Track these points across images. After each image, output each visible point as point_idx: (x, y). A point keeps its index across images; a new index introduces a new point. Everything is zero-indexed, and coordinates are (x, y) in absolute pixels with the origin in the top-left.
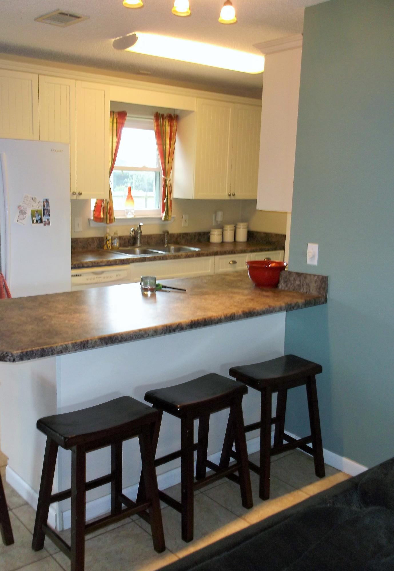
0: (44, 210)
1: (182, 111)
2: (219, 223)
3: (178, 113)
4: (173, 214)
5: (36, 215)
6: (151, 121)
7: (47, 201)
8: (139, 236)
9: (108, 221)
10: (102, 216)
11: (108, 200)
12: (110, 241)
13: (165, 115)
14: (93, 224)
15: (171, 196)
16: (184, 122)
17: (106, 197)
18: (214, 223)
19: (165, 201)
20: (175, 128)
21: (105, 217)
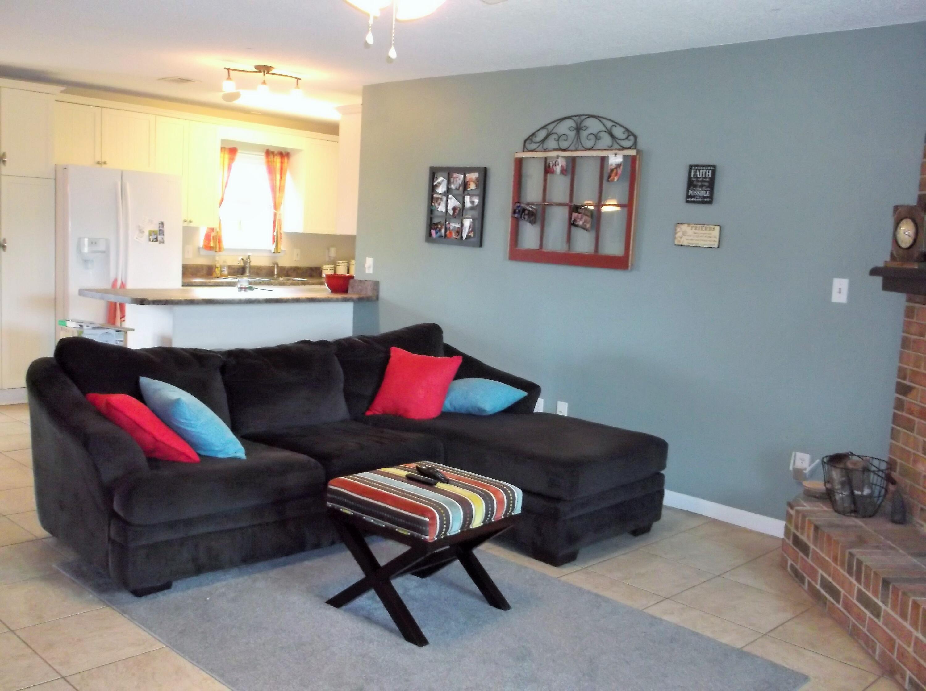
0: (160, 230)
1: (292, 149)
2: (332, 259)
3: (289, 151)
4: (283, 247)
5: (153, 234)
6: (262, 158)
7: (162, 223)
8: (248, 265)
9: (218, 250)
10: (212, 244)
11: (218, 230)
12: (219, 269)
13: (276, 152)
14: (204, 252)
15: (280, 229)
16: (294, 159)
17: (215, 226)
18: (327, 259)
19: (275, 234)
20: (285, 165)
21: (215, 246)
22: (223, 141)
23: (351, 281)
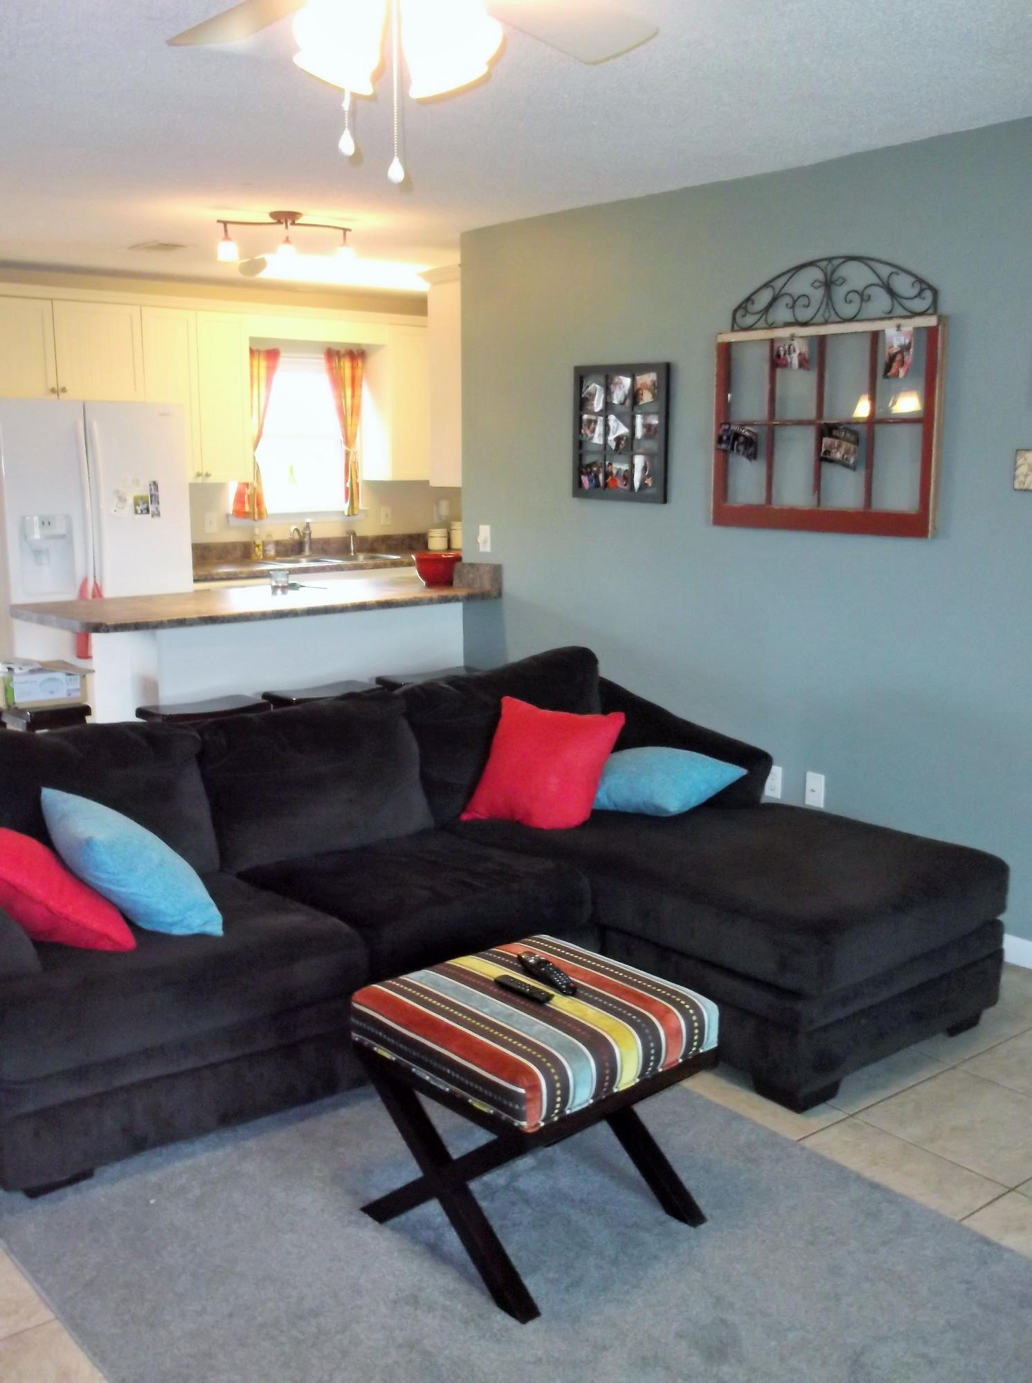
0: (151, 496)
1: (369, 346)
2: (444, 518)
3: (364, 348)
4: (361, 505)
5: (141, 503)
6: (321, 362)
7: (155, 483)
8: (306, 539)
9: (256, 517)
10: (247, 509)
11: (255, 484)
12: (261, 547)
13: (343, 351)
14: (235, 522)
15: (357, 477)
16: (373, 361)
17: (249, 478)
18: (436, 520)
19: (348, 485)
20: (359, 372)
21: (252, 511)
22: (252, 340)
23: (458, 565)
